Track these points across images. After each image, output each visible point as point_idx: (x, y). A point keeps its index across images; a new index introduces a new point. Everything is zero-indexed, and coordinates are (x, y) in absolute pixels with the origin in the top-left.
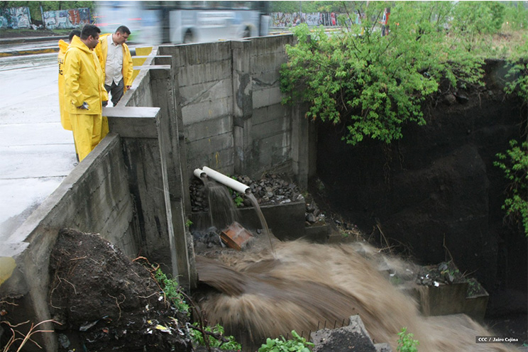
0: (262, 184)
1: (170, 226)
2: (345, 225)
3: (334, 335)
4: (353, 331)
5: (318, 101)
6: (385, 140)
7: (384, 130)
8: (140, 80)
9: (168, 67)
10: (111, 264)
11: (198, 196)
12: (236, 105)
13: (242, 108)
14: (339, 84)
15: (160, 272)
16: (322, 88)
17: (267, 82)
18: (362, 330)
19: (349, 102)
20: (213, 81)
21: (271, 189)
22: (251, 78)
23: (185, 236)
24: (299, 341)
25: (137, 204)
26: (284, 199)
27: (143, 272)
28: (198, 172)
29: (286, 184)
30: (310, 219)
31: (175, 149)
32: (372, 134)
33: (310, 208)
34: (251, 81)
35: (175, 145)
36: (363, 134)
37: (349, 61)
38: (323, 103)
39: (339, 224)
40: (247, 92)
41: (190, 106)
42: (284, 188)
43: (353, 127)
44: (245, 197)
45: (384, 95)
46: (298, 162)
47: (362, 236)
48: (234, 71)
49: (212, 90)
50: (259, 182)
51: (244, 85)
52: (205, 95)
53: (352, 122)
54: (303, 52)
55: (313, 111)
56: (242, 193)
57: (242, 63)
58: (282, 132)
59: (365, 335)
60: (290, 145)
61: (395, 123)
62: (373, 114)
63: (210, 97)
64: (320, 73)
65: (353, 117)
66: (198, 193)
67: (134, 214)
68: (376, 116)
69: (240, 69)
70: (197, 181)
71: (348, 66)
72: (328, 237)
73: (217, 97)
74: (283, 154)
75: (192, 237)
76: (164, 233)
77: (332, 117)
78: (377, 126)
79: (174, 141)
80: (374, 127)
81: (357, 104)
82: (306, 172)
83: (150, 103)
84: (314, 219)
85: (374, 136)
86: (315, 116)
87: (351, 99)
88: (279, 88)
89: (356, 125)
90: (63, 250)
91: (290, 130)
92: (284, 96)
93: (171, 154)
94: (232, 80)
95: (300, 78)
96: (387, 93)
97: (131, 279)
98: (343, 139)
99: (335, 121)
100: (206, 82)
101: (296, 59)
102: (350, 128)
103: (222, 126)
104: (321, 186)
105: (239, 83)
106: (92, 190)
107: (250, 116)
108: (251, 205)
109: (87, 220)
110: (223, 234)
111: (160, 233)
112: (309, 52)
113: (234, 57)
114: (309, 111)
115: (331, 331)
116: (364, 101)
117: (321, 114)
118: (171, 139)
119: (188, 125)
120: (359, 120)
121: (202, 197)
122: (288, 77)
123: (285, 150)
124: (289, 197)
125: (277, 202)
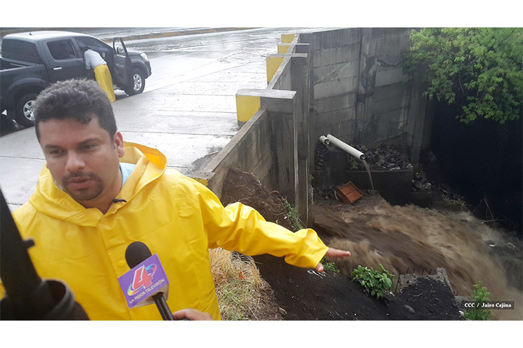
0: (376, 152)
1: (296, 175)
2: (452, 195)
3: (419, 279)
4: (437, 280)
5: (435, 82)
6: (499, 121)
7: (498, 112)
8: (283, 67)
9: (305, 55)
10: (258, 192)
11: (321, 158)
12: (360, 84)
13: (366, 88)
14: (458, 67)
15: (287, 202)
16: (441, 71)
17: (391, 64)
18: (445, 280)
19: (466, 84)
20: (342, 63)
21: (383, 157)
22: (376, 60)
23: (307, 187)
24: (384, 272)
25: (275, 159)
26: (394, 166)
27: (276, 200)
28: (323, 138)
29: (398, 154)
30: (417, 186)
31: (305, 121)
32: (485, 114)
33: (418, 177)
34: (376, 63)
35: (305, 116)
36: (476, 113)
37: (469, 47)
38: (441, 84)
39: (445, 194)
40: (371, 72)
41: (321, 84)
42: (395, 157)
43: (468, 107)
44: (360, 162)
45: (500, 80)
46: (413, 136)
47: (467, 207)
48: (362, 54)
49: (341, 70)
50: (374, 150)
51: (369, 67)
52: (335, 74)
53: (467, 103)
54: (426, 38)
55: (430, 90)
56: (357, 159)
57: (370, 46)
58: (401, 108)
59: (447, 284)
60: (407, 120)
61: (512, 105)
62: (488, 97)
63: (339, 76)
64: (440, 57)
65: (469, 98)
66: (321, 156)
67: (272, 165)
68: (491, 98)
69: (367, 53)
70: (321, 146)
71: (467, 52)
72: (432, 203)
73: (345, 76)
74: (399, 128)
75: (312, 189)
76: (292, 180)
77: (447, 98)
78: (491, 107)
79: (305, 114)
80: (488, 108)
81: (473, 86)
82: (420, 145)
83: (290, 87)
84: (421, 186)
85: (486, 117)
86: (431, 95)
87: (469, 82)
88: (401, 69)
89: (471, 105)
90: (231, 181)
91: (408, 107)
92: (406, 76)
93: (302, 123)
94: (359, 61)
95: (422, 61)
96: (504, 77)
97: (269, 203)
98: (457, 117)
99: (450, 101)
100: (336, 64)
101: (419, 44)
102: (464, 108)
103: (347, 101)
104: (433, 158)
105: (365, 65)
106: (248, 146)
107: (372, 94)
108: (365, 169)
109: (244, 165)
110: (338, 190)
111: (289, 180)
112: (432, 37)
113: (363, 42)
114: (427, 91)
115: (417, 277)
116: (480, 84)
117: (438, 94)
118: (303, 112)
119: (318, 100)
120: (474, 101)
121: (324, 159)
122: (411, 59)
123: (401, 124)
124: (399, 166)
125: (388, 168)
